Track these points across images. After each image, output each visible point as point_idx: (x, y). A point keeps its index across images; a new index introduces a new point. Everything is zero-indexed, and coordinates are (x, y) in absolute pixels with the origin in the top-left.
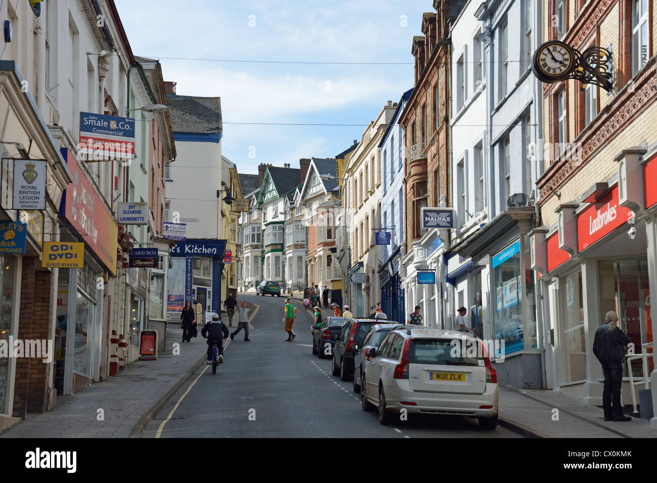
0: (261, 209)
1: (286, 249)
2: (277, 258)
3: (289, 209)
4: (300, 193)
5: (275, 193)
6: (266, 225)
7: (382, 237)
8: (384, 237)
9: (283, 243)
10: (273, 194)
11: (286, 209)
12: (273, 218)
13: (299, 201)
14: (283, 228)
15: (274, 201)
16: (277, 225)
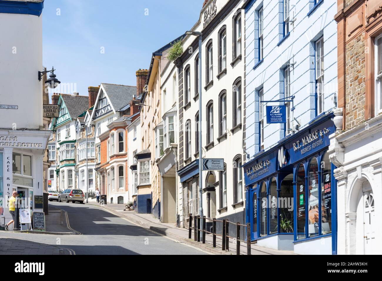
0: (56, 131)
1: (78, 163)
2: (70, 171)
3: (80, 130)
4: (91, 114)
5: (68, 116)
6: (61, 144)
7: (275, 112)
8: (278, 112)
9: (75, 159)
10: (66, 118)
11: (77, 130)
12: (66, 138)
13: (90, 122)
14: (75, 146)
15: (67, 124)
16: (70, 144)
